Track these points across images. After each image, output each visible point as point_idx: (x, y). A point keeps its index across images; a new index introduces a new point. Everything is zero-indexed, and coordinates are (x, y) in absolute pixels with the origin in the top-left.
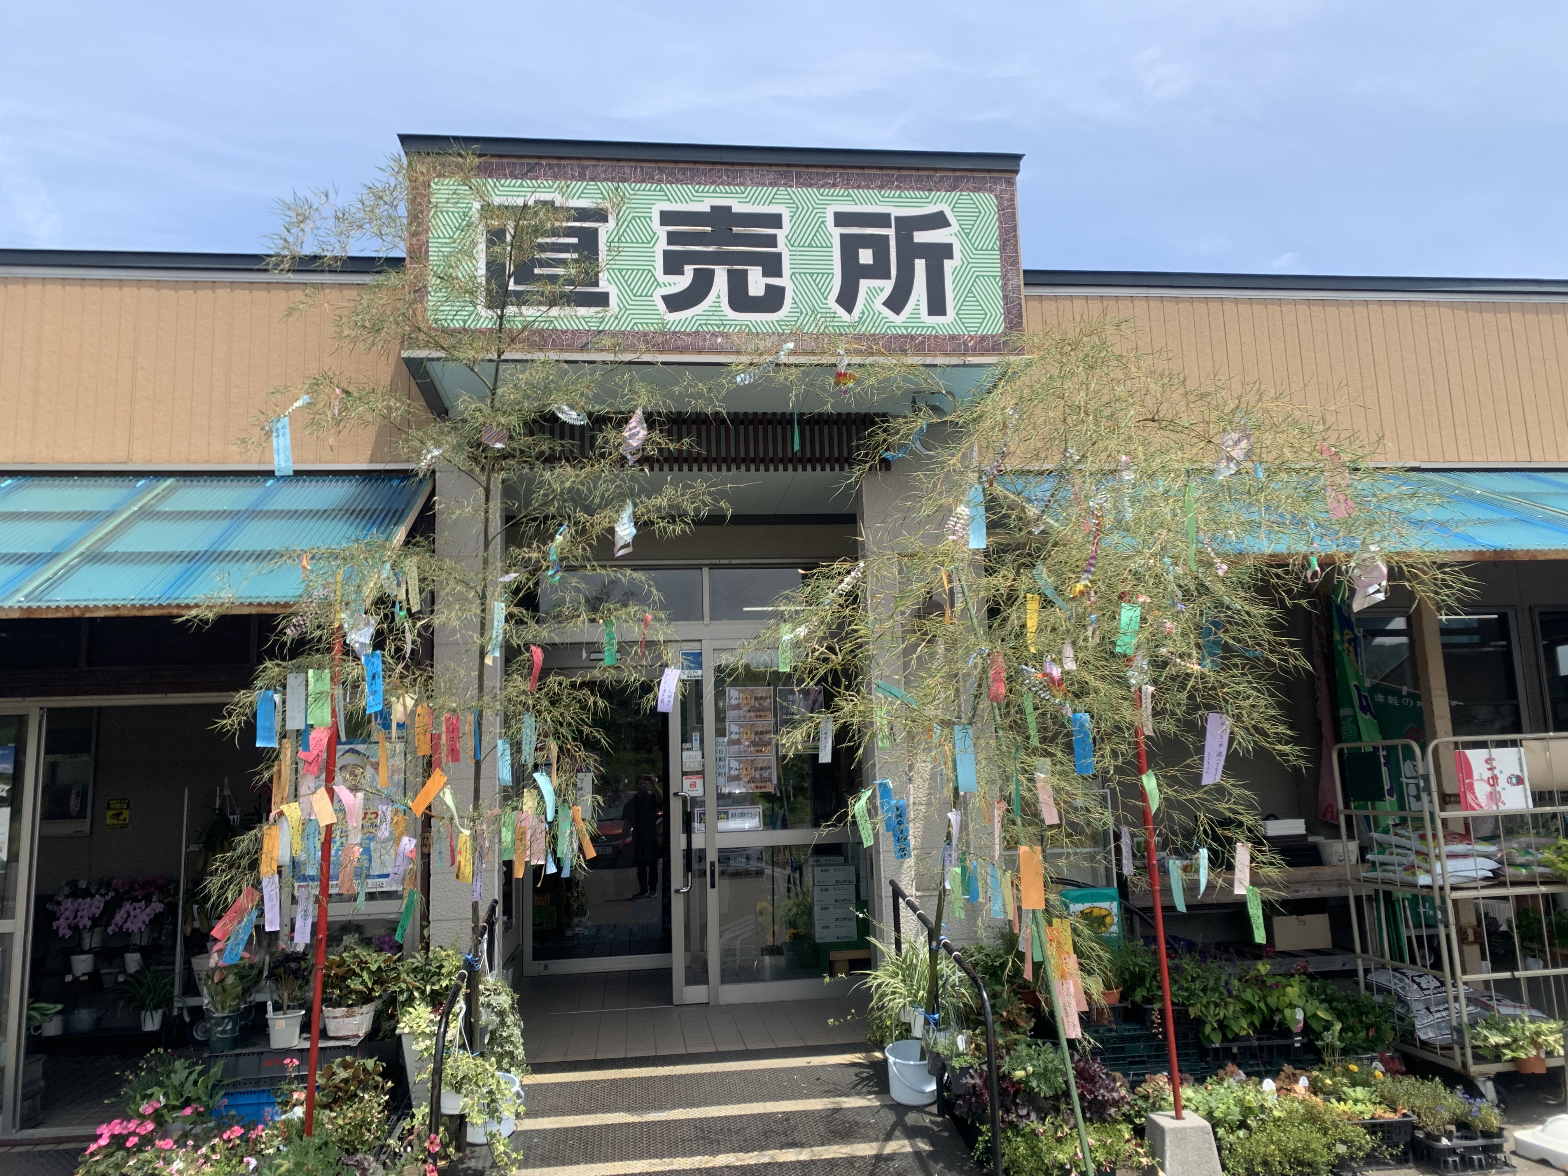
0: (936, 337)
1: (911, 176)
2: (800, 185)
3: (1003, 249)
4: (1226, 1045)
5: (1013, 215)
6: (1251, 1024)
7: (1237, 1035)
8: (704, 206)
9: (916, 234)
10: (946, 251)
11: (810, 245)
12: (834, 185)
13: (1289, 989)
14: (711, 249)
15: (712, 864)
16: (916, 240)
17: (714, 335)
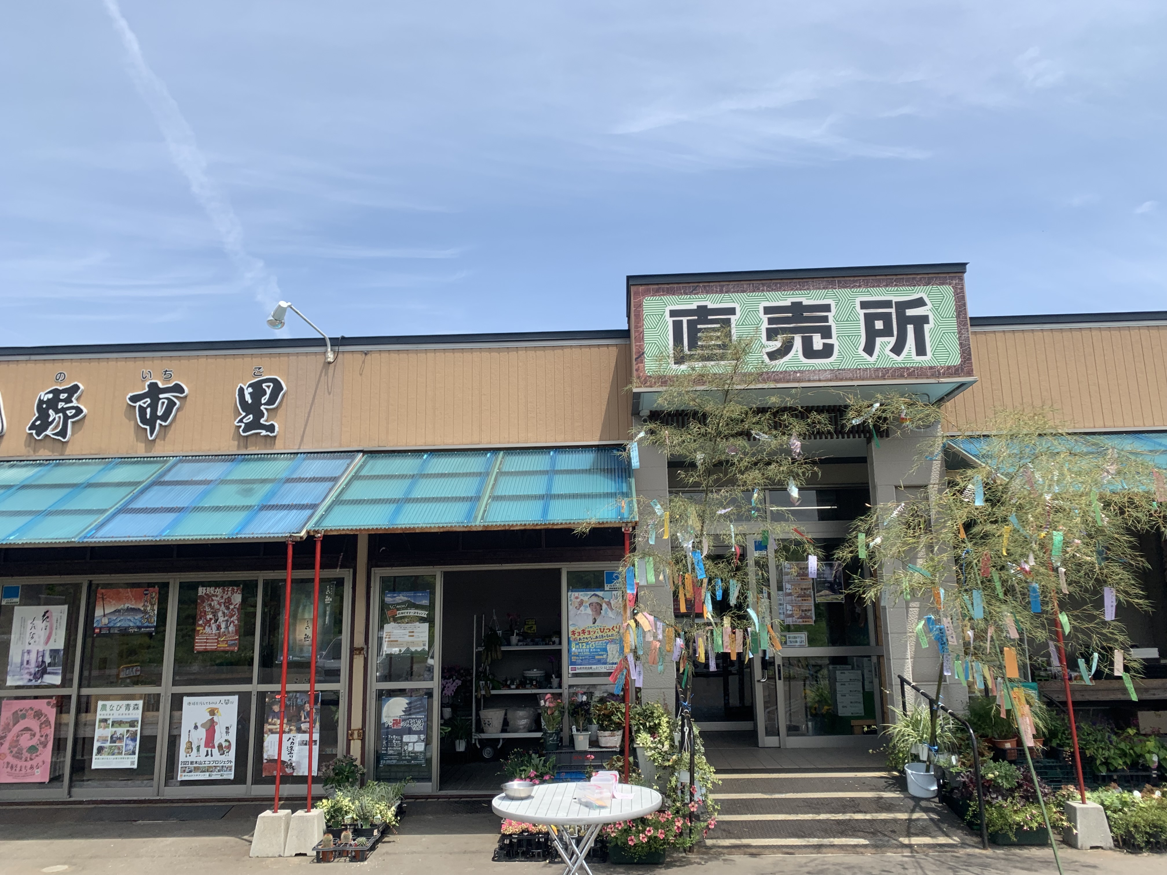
0: (921, 368)
1: (903, 279)
2: (840, 287)
3: (958, 317)
4: (1110, 774)
5: (963, 298)
6: (1125, 763)
7: (1116, 768)
8: (787, 303)
9: (907, 310)
10: (925, 319)
11: (847, 320)
12: (860, 286)
13: (1148, 743)
14: (792, 326)
15: (779, 666)
16: (907, 314)
17: (795, 372)
